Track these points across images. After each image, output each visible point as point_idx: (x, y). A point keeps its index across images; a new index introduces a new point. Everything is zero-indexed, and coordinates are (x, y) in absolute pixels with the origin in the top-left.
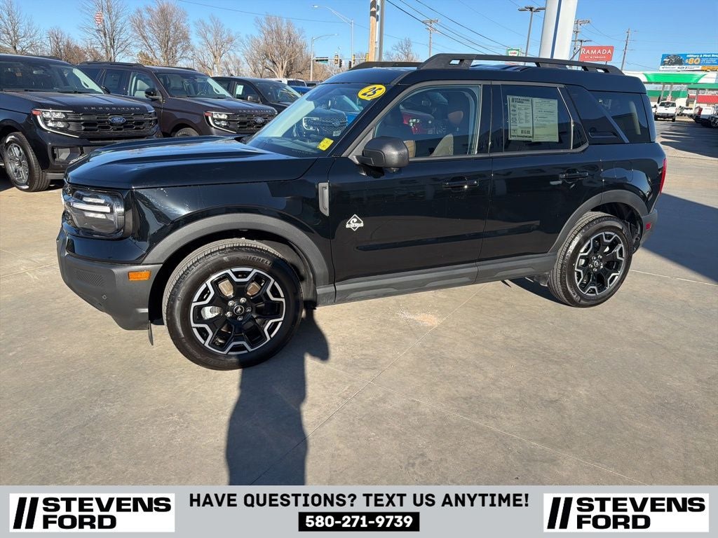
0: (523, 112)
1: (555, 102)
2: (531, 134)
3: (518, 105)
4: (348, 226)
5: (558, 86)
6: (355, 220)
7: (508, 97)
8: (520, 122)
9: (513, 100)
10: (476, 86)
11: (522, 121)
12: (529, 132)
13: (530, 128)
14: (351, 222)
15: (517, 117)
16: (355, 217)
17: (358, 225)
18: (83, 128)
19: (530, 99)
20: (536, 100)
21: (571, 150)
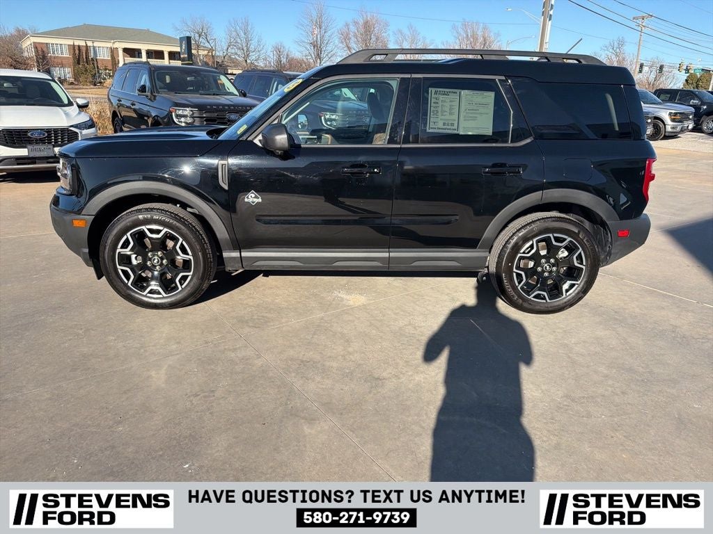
0: (447, 104)
1: (492, 95)
2: (455, 127)
3: (441, 97)
4: (246, 200)
5: (497, 78)
6: (253, 196)
7: (430, 89)
8: (442, 115)
9: (436, 93)
10: (393, 79)
11: (445, 114)
12: (452, 125)
13: (455, 120)
14: (250, 197)
15: (440, 109)
16: (252, 193)
17: (256, 200)
18: (205, 123)
19: (458, 91)
20: (464, 92)
21: (509, 144)
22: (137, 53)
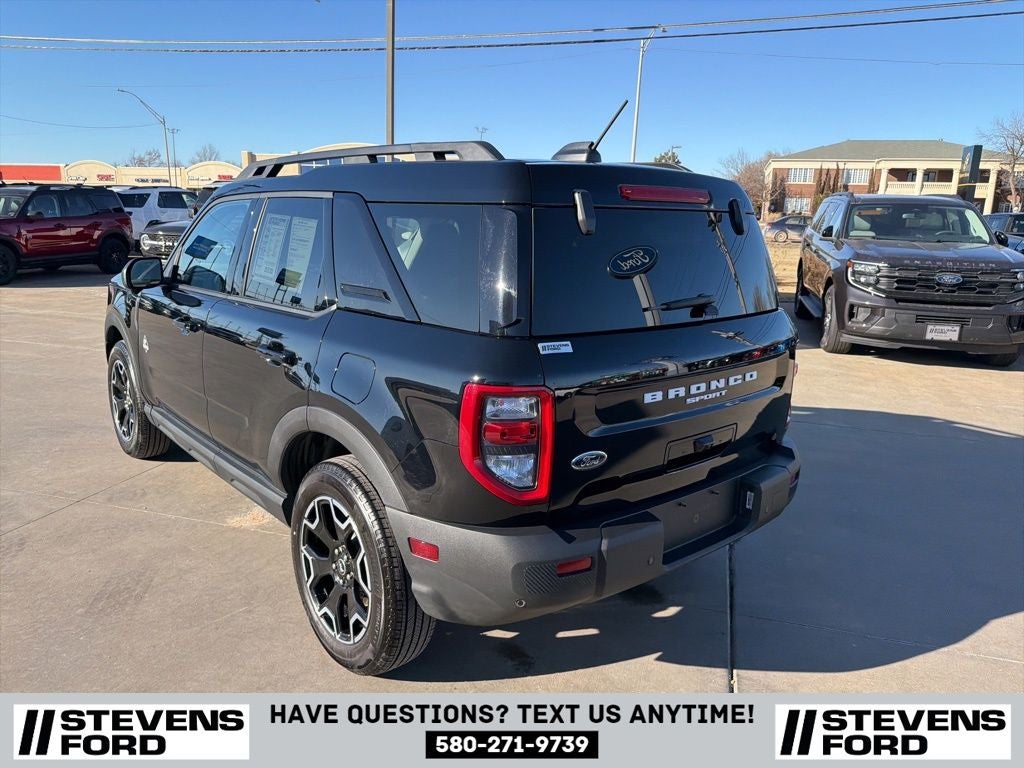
0: (275, 239)
1: (314, 225)
3: (273, 228)
4: (144, 346)
5: (326, 196)
6: (146, 341)
8: (267, 256)
9: (270, 220)
11: (270, 253)
16: (145, 338)
19: (287, 218)
22: (911, 174)
